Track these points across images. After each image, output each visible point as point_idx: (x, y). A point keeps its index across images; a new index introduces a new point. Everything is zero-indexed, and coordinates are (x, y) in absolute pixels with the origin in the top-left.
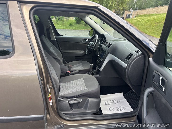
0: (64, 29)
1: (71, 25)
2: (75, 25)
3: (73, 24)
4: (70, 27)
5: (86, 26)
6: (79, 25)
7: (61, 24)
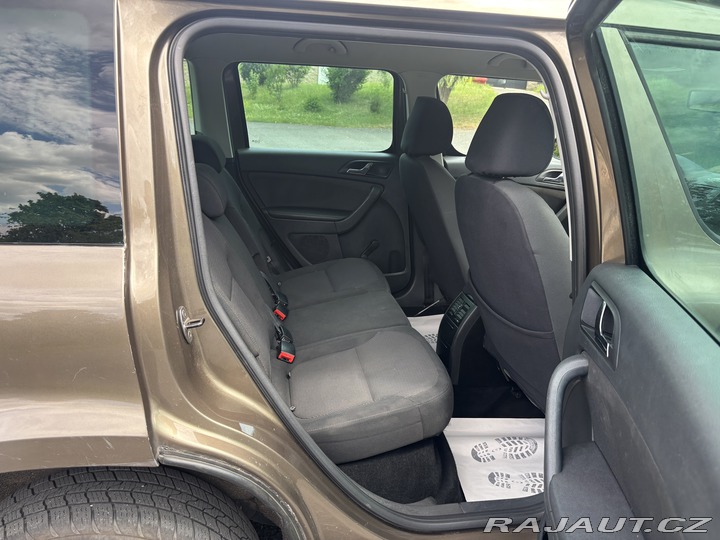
0: (285, 122)
1: (312, 106)
2: (329, 108)
3: (321, 104)
4: (310, 115)
5: (378, 113)
6: (345, 106)
7: (269, 103)
